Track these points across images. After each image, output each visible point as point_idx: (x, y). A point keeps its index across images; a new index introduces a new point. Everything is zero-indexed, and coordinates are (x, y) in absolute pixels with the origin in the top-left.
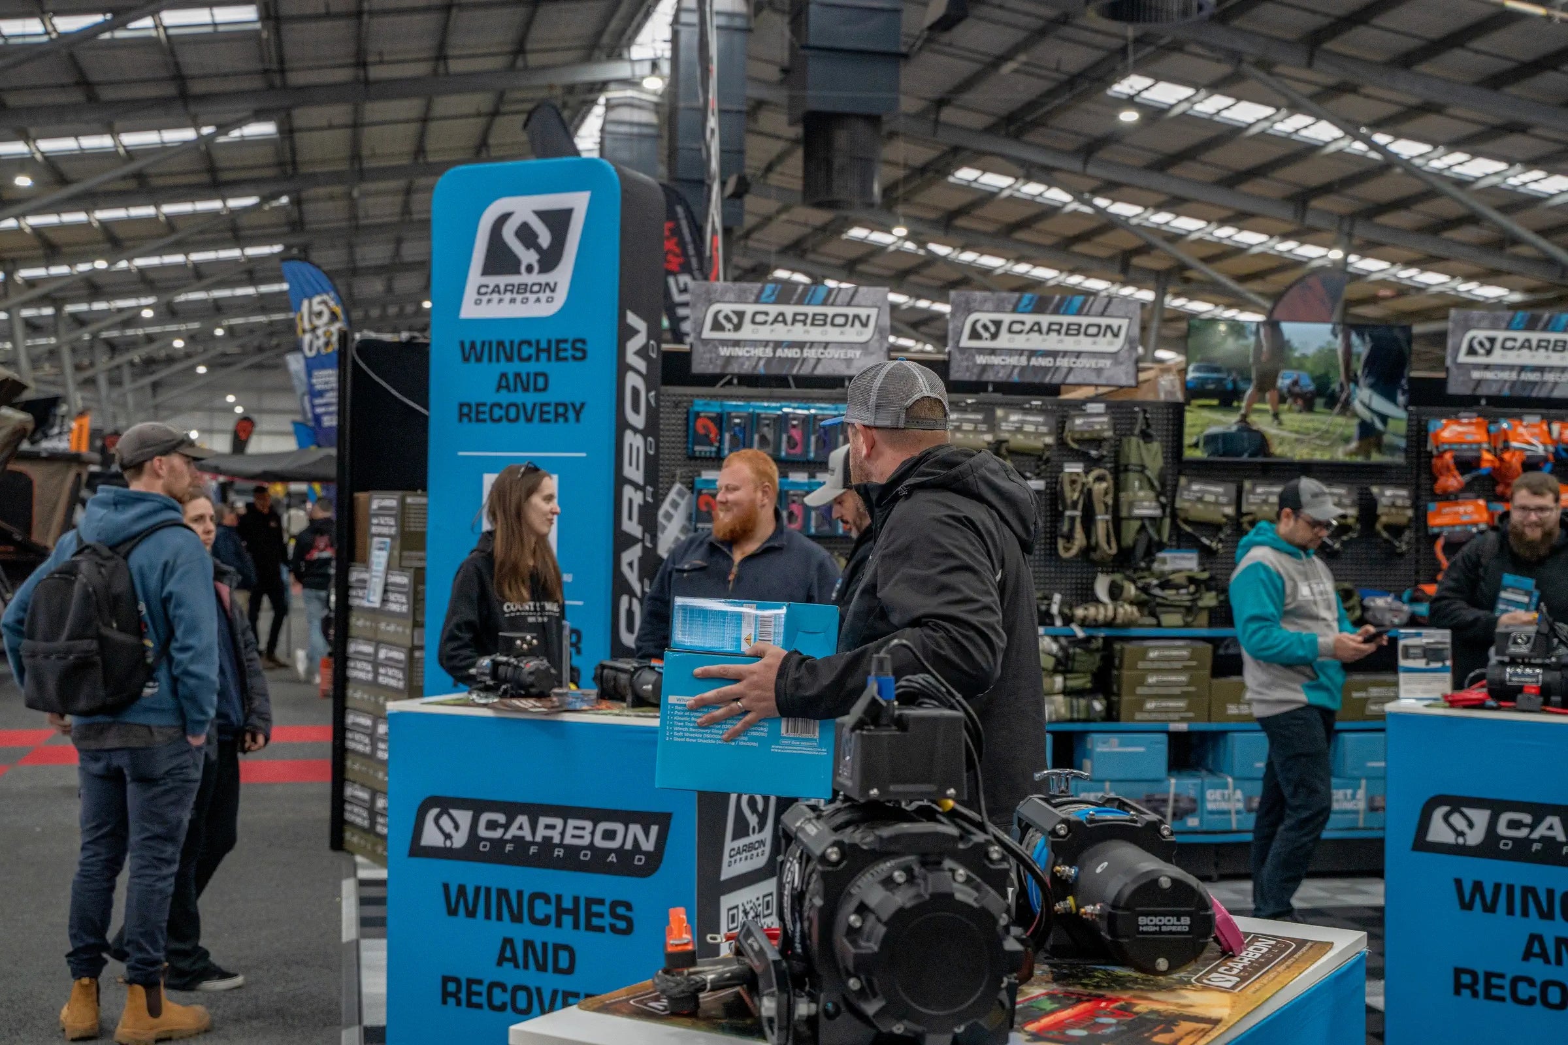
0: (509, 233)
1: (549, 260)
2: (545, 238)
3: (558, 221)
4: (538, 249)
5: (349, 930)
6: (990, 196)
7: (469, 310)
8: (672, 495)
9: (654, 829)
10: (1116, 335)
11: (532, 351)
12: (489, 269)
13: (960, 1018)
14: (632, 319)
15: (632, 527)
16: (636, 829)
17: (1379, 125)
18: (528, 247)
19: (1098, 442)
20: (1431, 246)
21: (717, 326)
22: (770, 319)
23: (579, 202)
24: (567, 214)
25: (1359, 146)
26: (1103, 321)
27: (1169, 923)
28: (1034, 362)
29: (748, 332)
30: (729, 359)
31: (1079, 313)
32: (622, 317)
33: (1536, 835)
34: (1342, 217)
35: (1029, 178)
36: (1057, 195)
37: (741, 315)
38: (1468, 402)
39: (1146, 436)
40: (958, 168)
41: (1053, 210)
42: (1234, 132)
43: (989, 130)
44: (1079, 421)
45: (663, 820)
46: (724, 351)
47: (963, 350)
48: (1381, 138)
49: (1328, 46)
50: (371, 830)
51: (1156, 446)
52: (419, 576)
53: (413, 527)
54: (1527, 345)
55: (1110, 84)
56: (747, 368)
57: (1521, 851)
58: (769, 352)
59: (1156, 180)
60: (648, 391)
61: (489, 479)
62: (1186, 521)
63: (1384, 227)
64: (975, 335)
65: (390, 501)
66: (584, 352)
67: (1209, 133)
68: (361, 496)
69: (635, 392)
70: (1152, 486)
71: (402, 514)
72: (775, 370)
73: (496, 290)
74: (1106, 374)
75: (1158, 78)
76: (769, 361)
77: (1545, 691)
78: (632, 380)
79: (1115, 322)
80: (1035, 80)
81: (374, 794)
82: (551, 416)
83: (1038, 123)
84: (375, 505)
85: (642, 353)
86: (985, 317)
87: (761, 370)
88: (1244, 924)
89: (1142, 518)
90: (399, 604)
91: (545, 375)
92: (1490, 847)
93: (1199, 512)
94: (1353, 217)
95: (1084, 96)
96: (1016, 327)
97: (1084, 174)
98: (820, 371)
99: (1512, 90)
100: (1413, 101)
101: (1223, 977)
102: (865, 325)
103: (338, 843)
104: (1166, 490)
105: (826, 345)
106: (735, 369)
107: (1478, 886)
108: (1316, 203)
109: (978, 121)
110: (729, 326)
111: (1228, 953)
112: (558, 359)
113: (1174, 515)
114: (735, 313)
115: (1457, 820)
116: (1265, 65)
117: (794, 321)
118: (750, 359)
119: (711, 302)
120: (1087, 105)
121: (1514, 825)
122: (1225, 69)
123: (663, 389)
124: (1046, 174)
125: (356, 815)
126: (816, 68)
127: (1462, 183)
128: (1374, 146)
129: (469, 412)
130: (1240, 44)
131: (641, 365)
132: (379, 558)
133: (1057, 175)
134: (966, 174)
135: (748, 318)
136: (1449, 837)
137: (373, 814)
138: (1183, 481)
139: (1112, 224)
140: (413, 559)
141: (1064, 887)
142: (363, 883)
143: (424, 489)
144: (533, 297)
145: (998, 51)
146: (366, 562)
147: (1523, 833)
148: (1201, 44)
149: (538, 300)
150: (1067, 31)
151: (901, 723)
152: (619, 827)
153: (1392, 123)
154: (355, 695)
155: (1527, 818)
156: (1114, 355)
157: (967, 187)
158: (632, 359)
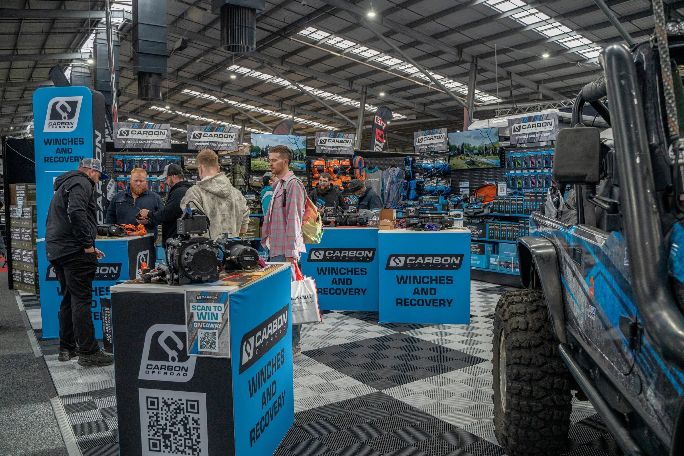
0: (58, 107)
1: (71, 115)
2: (69, 109)
3: (73, 104)
4: (67, 112)
5: (21, 308)
6: (194, 98)
7: (46, 130)
8: (110, 182)
9: (117, 268)
10: (232, 138)
11: (67, 142)
12: (51, 118)
13: (208, 274)
14: (97, 133)
15: (99, 191)
16: (112, 268)
17: (300, 82)
18: (64, 112)
19: (228, 166)
20: (314, 115)
21: (121, 135)
22: (137, 133)
23: (80, 99)
24: (76, 102)
25: (295, 87)
26: (229, 134)
27: (250, 258)
28: (210, 144)
29: (130, 136)
30: (125, 144)
31: (222, 132)
32: (94, 132)
33: (334, 256)
34: (292, 106)
35: (205, 93)
36: (213, 98)
37: (128, 131)
38: (321, 155)
39: (241, 164)
40: (184, 89)
41: (212, 102)
42: (263, 82)
43: (193, 78)
44: (223, 160)
45: (119, 265)
46: (124, 142)
47: (191, 141)
48: (301, 86)
49: (287, 60)
50: (23, 282)
51: (243, 167)
52: (34, 208)
53: (31, 193)
54: (334, 141)
55: (228, 67)
56: (130, 146)
57: (331, 260)
58: (137, 142)
59: (242, 95)
60: (102, 153)
61: (54, 178)
62: (252, 186)
63: (302, 109)
64: (194, 137)
65: (23, 186)
66: (83, 142)
67: (256, 82)
68: (12, 185)
69: (99, 153)
70: (243, 177)
71: (27, 190)
72: (139, 147)
73: (55, 124)
74: (230, 148)
75: (241, 66)
76: (137, 144)
77: (336, 222)
78: (98, 150)
79: (232, 134)
80: (207, 65)
81: (23, 272)
82: (74, 160)
83: (206, 77)
84: (17, 187)
85: (100, 142)
86: (197, 133)
87: (135, 147)
88: (266, 263)
89: (241, 186)
90: (27, 216)
91: (71, 149)
92: (324, 259)
93: (255, 184)
94: (295, 106)
95: (220, 70)
96: (206, 135)
97: (221, 92)
98: (151, 147)
99: (333, 75)
100: (309, 76)
101: (261, 270)
102: (164, 134)
103: (11, 287)
104: (246, 178)
105: (153, 140)
106: (127, 147)
107: (322, 268)
108: (284, 102)
109: (190, 76)
110: (125, 135)
111: (262, 267)
112: (75, 144)
113: (249, 185)
114: (126, 131)
115: (317, 254)
116: (270, 64)
117: (143, 133)
118: (131, 144)
119: (119, 128)
120: (221, 73)
121: (329, 254)
122: (259, 64)
123: (106, 152)
124: (210, 91)
125: (17, 278)
126: (141, 59)
127: (322, 98)
128: (299, 87)
129: (47, 159)
130: (263, 58)
131: (100, 146)
132: (20, 203)
133: (213, 92)
134: (186, 91)
135: (130, 132)
136: (315, 258)
137: (23, 277)
138: (251, 176)
139: (229, 106)
140: (32, 203)
141: (227, 255)
142: (22, 297)
143: (35, 182)
144: (66, 126)
145: (195, 56)
146: (15, 204)
147: (331, 255)
148: (253, 57)
149: (68, 127)
150: (215, 51)
151: (192, 218)
152: (107, 268)
153: (303, 82)
154: (14, 244)
155: (332, 252)
156: (232, 143)
157: (187, 95)
158: (97, 144)
